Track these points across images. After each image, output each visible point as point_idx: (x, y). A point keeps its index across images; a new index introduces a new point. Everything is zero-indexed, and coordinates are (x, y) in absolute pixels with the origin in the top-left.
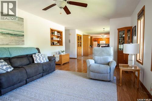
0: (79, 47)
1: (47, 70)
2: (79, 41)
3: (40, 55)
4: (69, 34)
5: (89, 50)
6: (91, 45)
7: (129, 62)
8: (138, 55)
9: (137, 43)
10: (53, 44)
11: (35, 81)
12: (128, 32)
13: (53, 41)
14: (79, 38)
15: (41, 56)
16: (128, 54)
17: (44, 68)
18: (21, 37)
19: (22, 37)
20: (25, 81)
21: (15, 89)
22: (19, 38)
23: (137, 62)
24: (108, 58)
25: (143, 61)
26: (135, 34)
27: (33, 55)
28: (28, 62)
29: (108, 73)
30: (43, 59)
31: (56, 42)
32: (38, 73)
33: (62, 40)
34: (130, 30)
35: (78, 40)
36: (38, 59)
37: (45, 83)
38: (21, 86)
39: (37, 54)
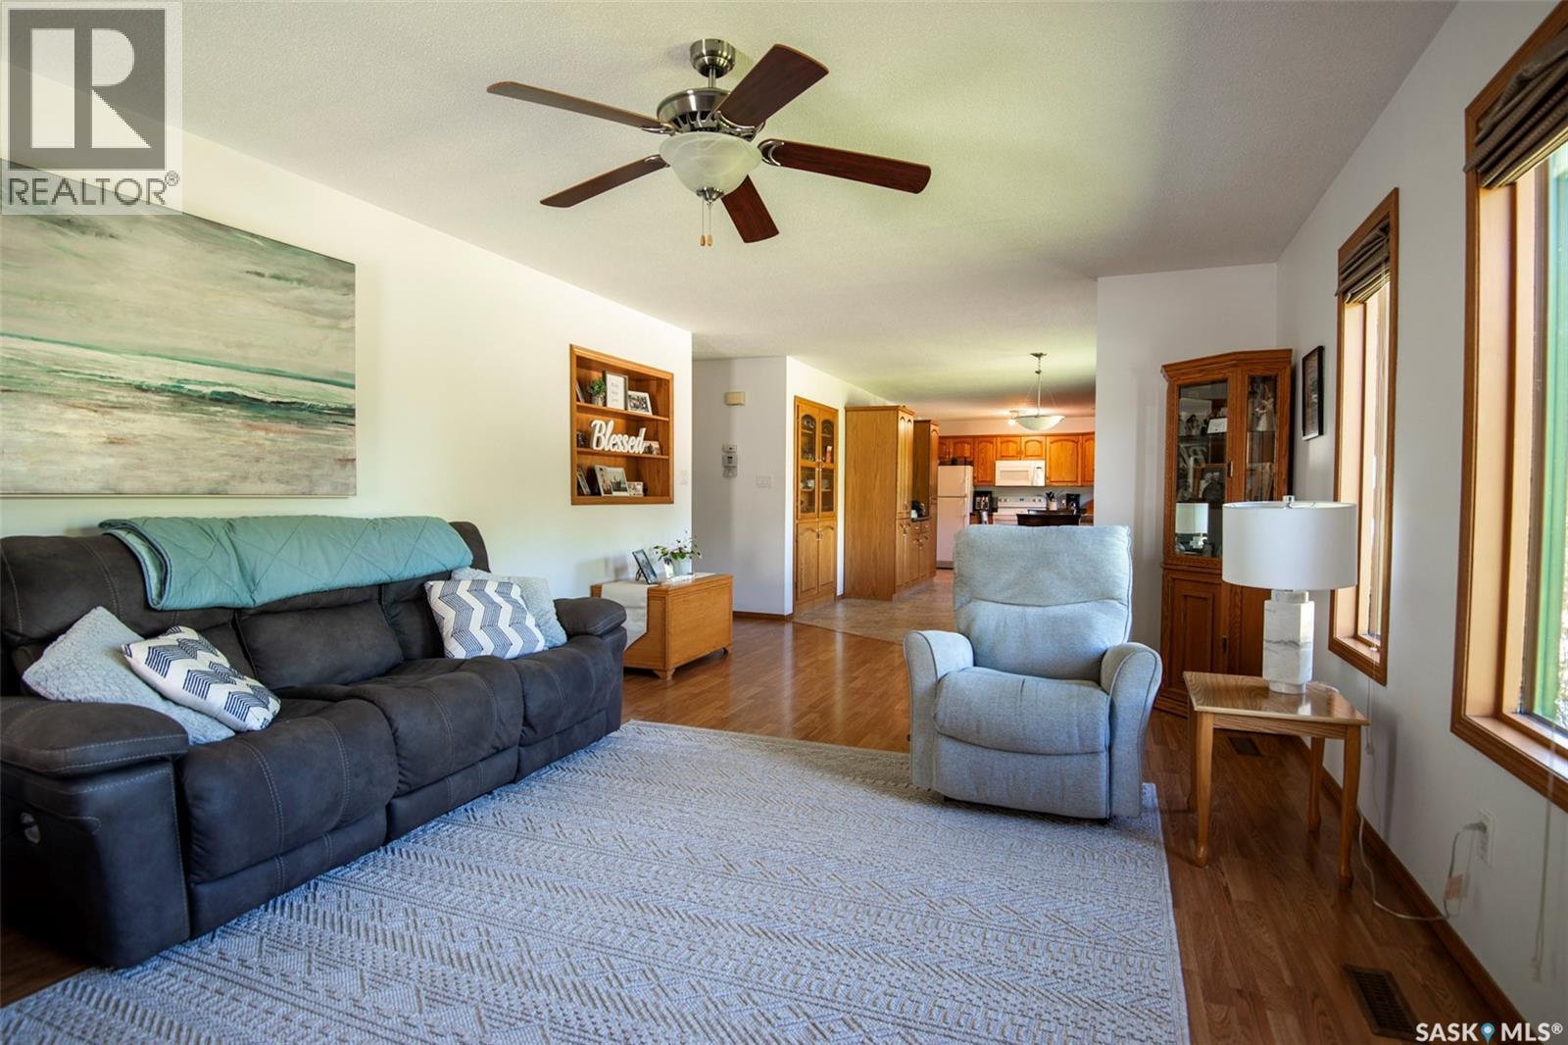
0: (811, 519)
1: (560, 724)
2: (817, 463)
3: (491, 589)
4: (729, 401)
5: (903, 540)
6: (923, 500)
7: (1271, 658)
8: (1344, 597)
9: (1336, 499)
10: (588, 487)
11: (460, 814)
12: (1252, 393)
13: (587, 461)
14: (815, 429)
15: (498, 599)
16: (1266, 594)
17: (534, 707)
18: (331, 430)
19: (341, 430)
20: (381, 818)
21: (298, 885)
22: (317, 438)
23: (1335, 661)
24: (1087, 621)
25: (1383, 651)
26: (1313, 412)
27: (436, 588)
28: (393, 653)
29: (1095, 753)
30: (516, 623)
31: (617, 473)
32: (485, 748)
33: (666, 448)
34: (1271, 381)
35: (807, 449)
36: (475, 628)
37: (549, 833)
38: (345, 860)
39: (466, 577)
